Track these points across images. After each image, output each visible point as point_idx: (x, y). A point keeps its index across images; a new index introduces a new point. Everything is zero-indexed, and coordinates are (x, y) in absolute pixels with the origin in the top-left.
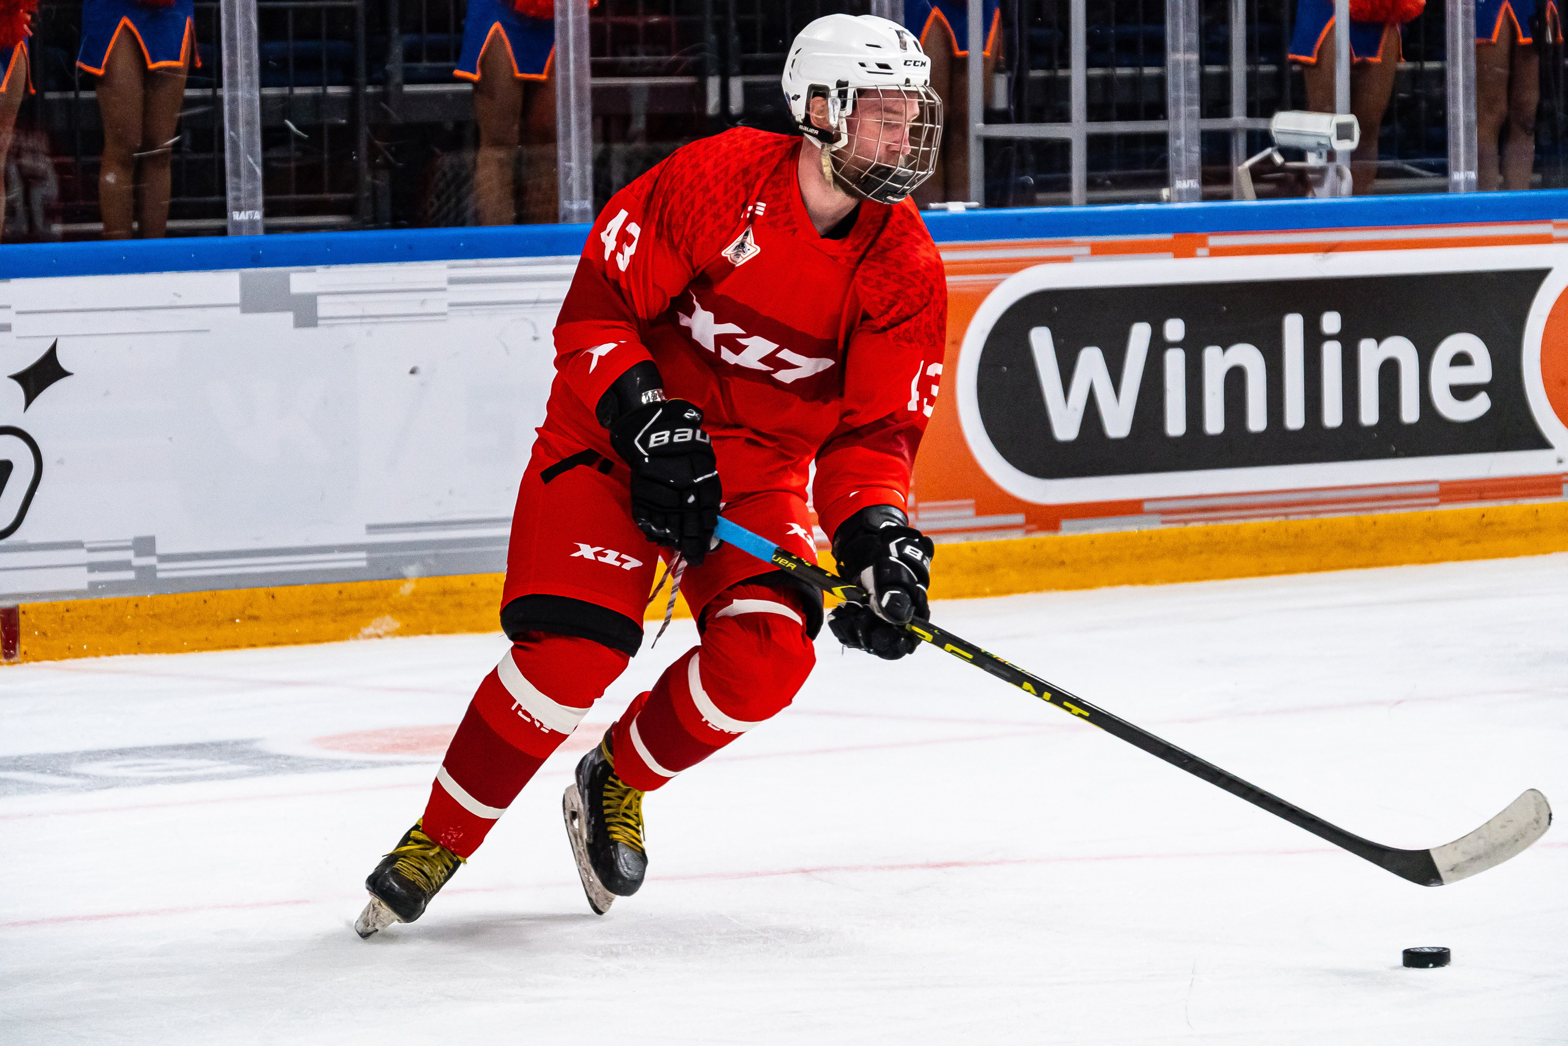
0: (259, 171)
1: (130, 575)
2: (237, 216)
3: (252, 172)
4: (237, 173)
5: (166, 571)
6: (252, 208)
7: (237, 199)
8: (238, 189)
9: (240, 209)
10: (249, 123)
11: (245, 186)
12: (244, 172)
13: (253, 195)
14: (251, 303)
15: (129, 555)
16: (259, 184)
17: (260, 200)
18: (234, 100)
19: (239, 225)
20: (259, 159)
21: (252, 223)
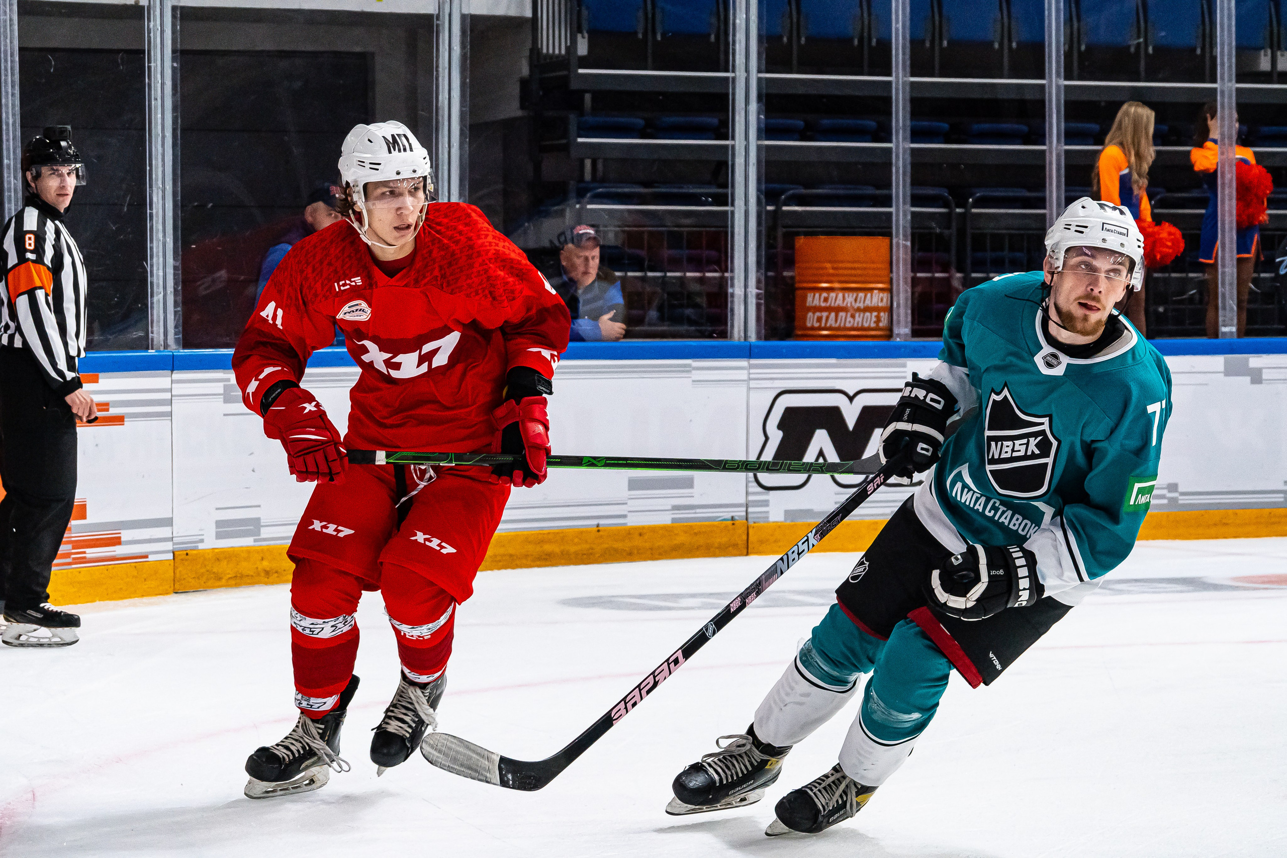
0: (1235, 308)
1: (1165, 501)
2: (1224, 329)
3: (1232, 309)
4: (1224, 308)
5: (1183, 500)
6: (1232, 325)
7: (1224, 321)
8: (1225, 316)
9: (1225, 326)
10: (1231, 284)
11: (1228, 314)
12: (1227, 308)
13: (1232, 320)
14: (1229, 372)
15: (1165, 492)
16: (1235, 314)
17: (1235, 321)
18: (1223, 273)
19: (1224, 334)
20: (1236, 302)
21: (1231, 333)
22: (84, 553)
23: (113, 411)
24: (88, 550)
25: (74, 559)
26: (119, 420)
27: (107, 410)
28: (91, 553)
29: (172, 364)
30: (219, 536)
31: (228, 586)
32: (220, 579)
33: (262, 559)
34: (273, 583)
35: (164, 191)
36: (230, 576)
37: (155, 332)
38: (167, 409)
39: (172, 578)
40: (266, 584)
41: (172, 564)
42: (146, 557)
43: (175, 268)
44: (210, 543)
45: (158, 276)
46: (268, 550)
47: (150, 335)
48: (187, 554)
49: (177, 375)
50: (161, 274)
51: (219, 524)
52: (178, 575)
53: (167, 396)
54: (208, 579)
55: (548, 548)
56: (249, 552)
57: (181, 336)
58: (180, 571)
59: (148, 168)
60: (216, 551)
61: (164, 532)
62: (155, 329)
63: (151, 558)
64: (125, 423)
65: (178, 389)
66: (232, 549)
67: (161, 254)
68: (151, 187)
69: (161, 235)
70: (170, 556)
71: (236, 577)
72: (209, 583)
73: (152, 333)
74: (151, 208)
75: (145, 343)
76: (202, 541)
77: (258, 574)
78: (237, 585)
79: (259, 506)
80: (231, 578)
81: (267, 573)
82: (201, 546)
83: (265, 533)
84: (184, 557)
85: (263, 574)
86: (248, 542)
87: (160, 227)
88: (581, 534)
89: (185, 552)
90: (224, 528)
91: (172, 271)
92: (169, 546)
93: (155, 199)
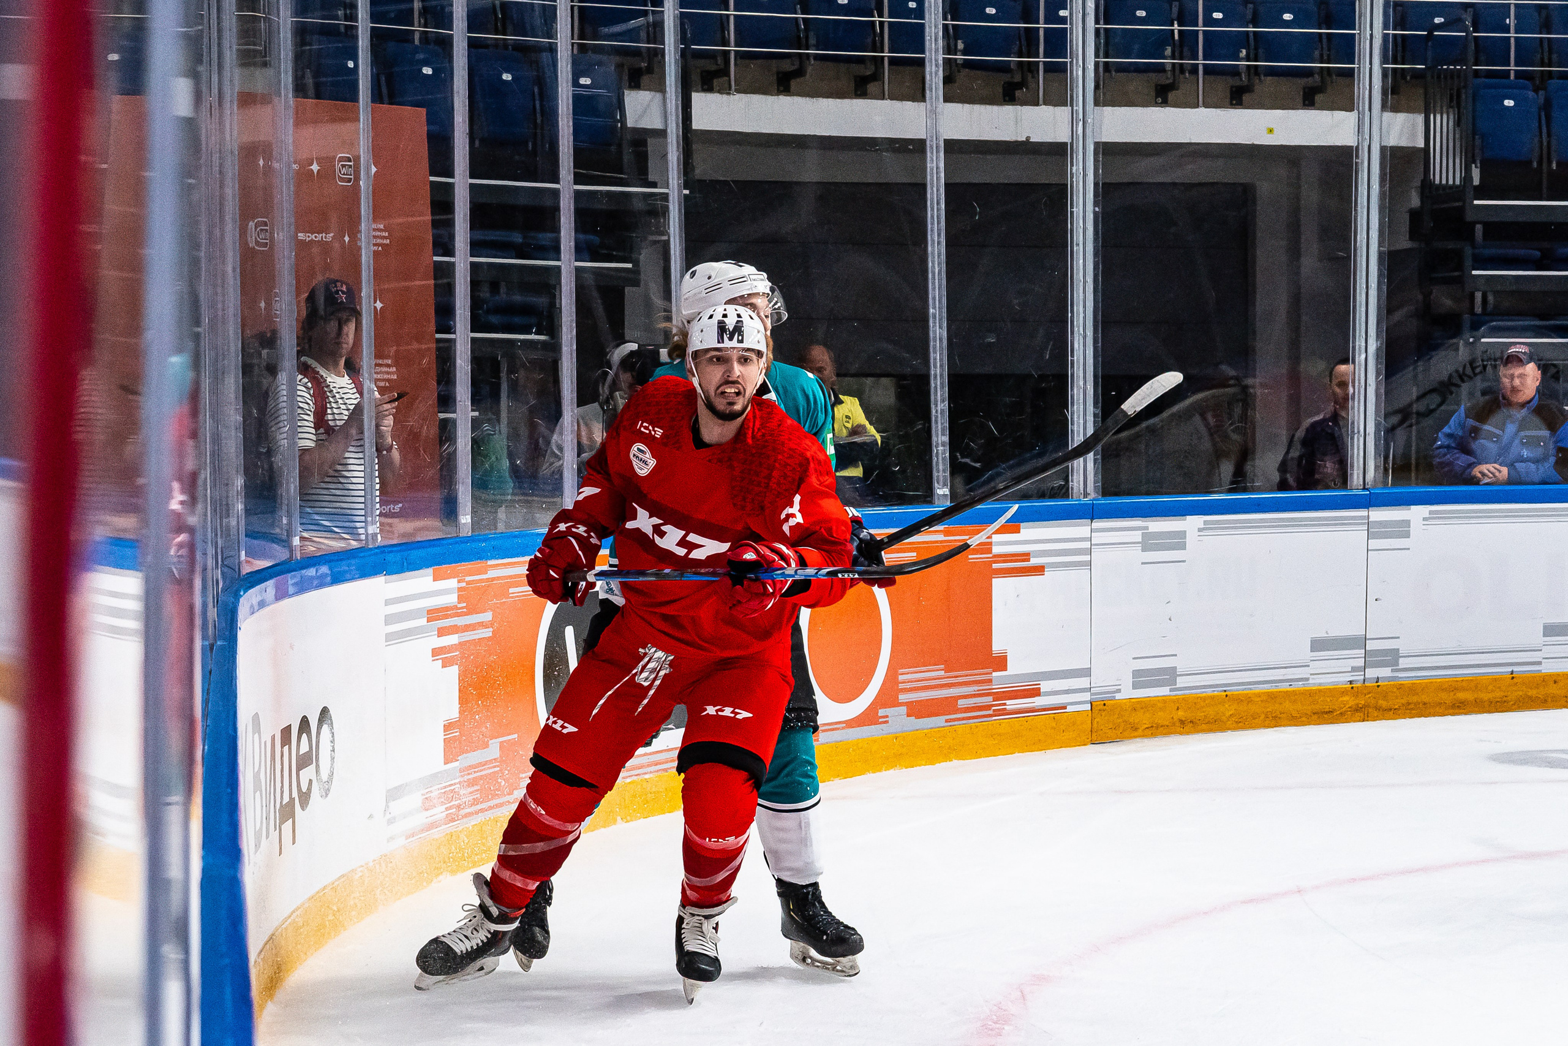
22: (1005, 704)
23: (1034, 561)
24: (1008, 702)
25: (994, 710)
26: (1039, 570)
27: (1028, 560)
28: (1012, 704)
29: (1091, 513)
30: (1136, 686)
31: (1143, 736)
32: (1136, 729)
33: (1178, 709)
34: (1188, 733)
35: (1085, 337)
36: (1147, 726)
37: (1075, 481)
38: (1087, 558)
39: (1090, 729)
40: (1181, 734)
41: (1090, 715)
42: (1065, 708)
43: (1095, 416)
44: (1128, 693)
45: (1079, 423)
46: (1183, 699)
47: (1070, 483)
48: (1104, 705)
49: (1098, 524)
50: (1082, 421)
51: (1136, 673)
52: (1095, 725)
53: (1087, 545)
54: (1124, 730)
55: (1461, 695)
56: (1165, 702)
57: (1100, 484)
58: (1098, 722)
59: (1070, 315)
60: (1133, 700)
61: (1083, 682)
62: (1075, 477)
63: (1070, 709)
64: (1045, 573)
65: (1097, 538)
66: (1148, 699)
67: (1081, 401)
68: (1072, 333)
69: (1081, 383)
70: (1088, 707)
71: (1152, 727)
72: (1126, 734)
73: (1072, 481)
74: (1072, 356)
75: (1063, 492)
76: (1119, 691)
77: (1174, 724)
78: (1153, 735)
79: (1176, 655)
80: (1147, 728)
81: (1182, 722)
82: (1118, 696)
83: (1181, 682)
84: (1102, 707)
85: (1178, 724)
86: (1164, 691)
87: (1081, 375)
88: (1496, 680)
89: (1103, 703)
90: (1141, 678)
91: (1092, 418)
92: (1087, 697)
93: (1076, 346)
